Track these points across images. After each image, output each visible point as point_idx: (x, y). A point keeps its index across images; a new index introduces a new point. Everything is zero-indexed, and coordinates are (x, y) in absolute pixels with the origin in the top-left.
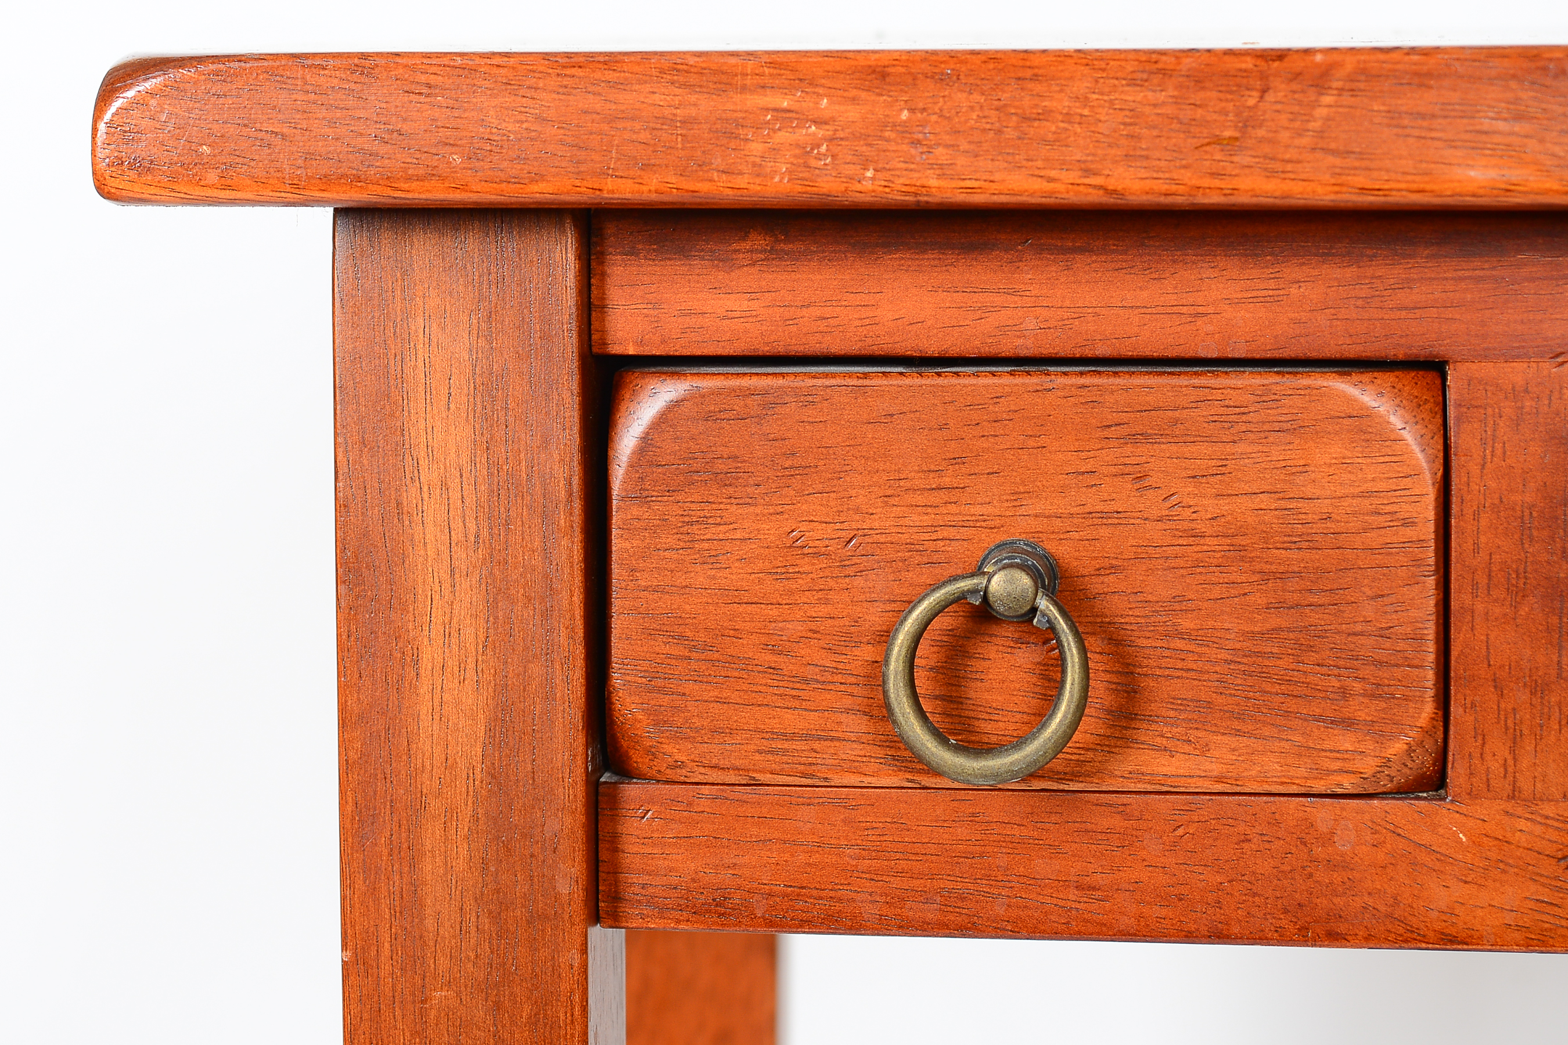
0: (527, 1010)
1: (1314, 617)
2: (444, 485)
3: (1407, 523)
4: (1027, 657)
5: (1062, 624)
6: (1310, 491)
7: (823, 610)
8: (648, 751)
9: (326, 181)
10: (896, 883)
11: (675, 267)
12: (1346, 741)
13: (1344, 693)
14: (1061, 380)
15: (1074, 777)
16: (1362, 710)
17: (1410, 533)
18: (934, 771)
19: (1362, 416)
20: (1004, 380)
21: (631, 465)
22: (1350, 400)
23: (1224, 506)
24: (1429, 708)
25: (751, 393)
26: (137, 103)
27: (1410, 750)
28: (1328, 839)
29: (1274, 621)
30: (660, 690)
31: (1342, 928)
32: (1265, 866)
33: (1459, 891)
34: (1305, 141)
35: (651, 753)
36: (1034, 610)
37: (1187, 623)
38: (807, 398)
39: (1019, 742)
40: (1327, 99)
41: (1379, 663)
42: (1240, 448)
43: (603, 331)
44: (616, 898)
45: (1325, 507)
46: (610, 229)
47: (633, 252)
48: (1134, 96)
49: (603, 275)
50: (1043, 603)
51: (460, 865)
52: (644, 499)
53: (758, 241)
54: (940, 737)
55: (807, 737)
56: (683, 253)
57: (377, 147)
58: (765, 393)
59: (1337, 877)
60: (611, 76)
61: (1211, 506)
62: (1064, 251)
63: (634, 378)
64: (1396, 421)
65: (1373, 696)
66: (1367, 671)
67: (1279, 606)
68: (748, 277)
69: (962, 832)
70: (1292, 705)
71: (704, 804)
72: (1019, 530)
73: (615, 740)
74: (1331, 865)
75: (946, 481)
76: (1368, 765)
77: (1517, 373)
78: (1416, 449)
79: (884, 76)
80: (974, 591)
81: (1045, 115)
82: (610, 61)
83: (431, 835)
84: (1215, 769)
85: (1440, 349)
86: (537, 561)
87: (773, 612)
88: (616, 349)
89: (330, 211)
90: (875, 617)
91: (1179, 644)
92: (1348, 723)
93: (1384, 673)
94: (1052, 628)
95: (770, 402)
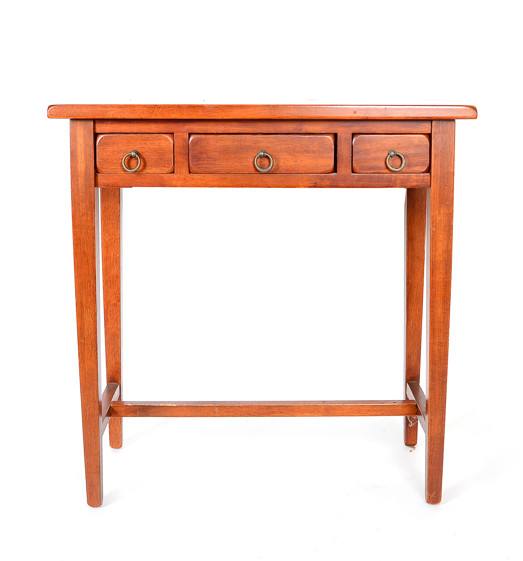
0: (89, 195)
1: (162, 157)
2: (81, 145)
3: (170, 148)
4: (136, 161)
5: (138, 157)
6: (161, 145)
7: (117, 157)
8: (100, 170)
9: (69, 116)
10: (124, 183)
11: (102, 124)
12: (165, 168)
13: (165, 164)
14: (138, 135)
15: (140, 172)
16: (166, 166)
17: (170, 149)
18: (127, 172)
19: (167, 138)
20: (133, 135)
21: (98, 143)
22: (165, 137)
23: (154, 146)
24: (173, 165)
25: (110, 136)
26: (51, 109)
27: (171, 169)
28: (164, 178)
29: (158, 157)
30: (102, 165)
31: (165, 186)
32: (158, 180)
33: (176, 182)
34: (158, 113)
35: (101, 171)
36: (136, 156)
37: (150, 158)
38: (115, 137)
39: (134, 169)
40: (160, 109)
41: (168, 161)
42: (155, 141)
43: (96, 130)
44: (97, 185)
45: (163, 146)
46: (96, 121)
47: (98, 123)
48: (143, 109)
49: (96, 125)
50: (136, 155)
51: (82, 181)
52: (100, 146)
53: (110, 122)
54: (127, 168)
55: (115, 169)
56: (103, 123)
57: (74, 113)
58: (111, 136)
59: (164, 181)
60: (96, 107)
61: (152, 147)
62: (138, 123)
63: (99, 135)
64: (169, 138)
65: (168, 164)
66: (167, 162)
67: (159, 156)
68: (109, 125)
69: (130, 178)
70: (160, 165)
71: (106, 176)
72: (135, 149)
73: (97, 170)
74: (164, 180)
75: (128, 144)
76: (167, 171)
77: (180, 134)
78: (171, 141)
79: (121, 107)
80: (130, 154)
81: (135, 110)
82: (96, 105)
83: (80, 178)
84: (153, 171)
85: (173, 132)
86: (89, 152)
87: (112, 157)
88: (97, 132)
89: (69, 119)
90: (121, 157)
91: (150, 159)
92: (165, 167)
93: (168, 162)
94: (137, 157)
95: (111, 137)
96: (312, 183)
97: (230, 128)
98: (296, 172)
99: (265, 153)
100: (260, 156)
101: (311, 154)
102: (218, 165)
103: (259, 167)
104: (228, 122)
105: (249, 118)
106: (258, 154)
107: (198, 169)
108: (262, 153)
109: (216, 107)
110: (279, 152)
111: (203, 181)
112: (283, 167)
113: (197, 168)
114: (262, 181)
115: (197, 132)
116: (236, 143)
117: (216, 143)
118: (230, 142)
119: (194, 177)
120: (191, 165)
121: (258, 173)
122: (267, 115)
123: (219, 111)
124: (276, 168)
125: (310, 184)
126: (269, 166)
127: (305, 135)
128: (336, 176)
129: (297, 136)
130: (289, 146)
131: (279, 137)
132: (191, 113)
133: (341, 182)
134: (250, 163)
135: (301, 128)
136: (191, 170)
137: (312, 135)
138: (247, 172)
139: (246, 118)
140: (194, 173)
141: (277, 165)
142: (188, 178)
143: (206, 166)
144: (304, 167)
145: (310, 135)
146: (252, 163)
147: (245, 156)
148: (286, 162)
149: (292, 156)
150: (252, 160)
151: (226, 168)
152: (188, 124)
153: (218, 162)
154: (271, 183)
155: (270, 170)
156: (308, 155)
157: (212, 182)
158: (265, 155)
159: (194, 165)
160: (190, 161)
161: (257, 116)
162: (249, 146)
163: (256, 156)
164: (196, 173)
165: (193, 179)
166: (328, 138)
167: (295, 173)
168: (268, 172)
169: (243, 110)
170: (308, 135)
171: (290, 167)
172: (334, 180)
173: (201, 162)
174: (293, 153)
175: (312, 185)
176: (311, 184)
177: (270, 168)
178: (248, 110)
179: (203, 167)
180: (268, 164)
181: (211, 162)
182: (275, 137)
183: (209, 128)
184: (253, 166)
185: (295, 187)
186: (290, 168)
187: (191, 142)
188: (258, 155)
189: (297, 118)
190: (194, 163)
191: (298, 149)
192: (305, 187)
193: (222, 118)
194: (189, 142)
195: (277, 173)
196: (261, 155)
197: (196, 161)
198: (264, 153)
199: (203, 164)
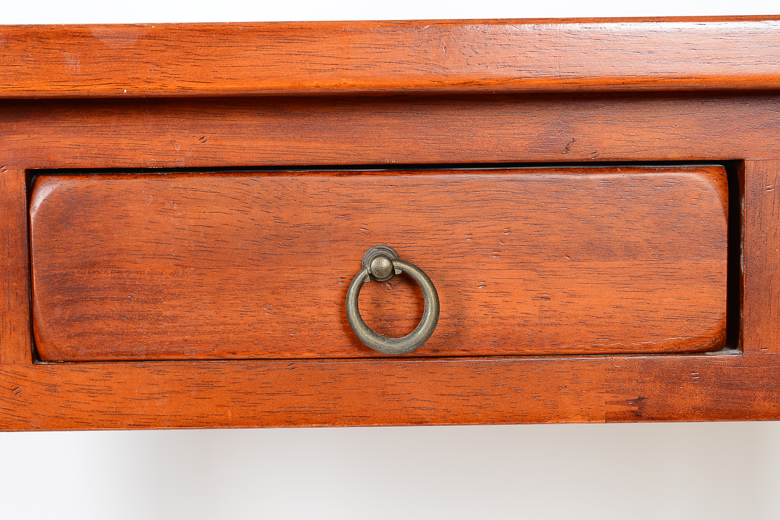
96: (621, 398)
97: (229, 143)
98: (548, 348)
99: (398, 260)
100: (371, 275)
101: (616, 264)
102: (174, 318)
103: (367, 328)
104: (215, 115)
105: (317, 90)
106: (362, 267)
107: (74, 342)
108: (385, 263)
109: (149, 37)
110: (464, 254)
111: (101, 398)
112: (483, 326)
113: (69, 337)
114: (384, 393)
115: (68, 162)
116: (256, 212)
117: (157, 217)
118: (227, 210)
119: (57, 379)
120: (41, 321)
121: (362, 354)
122: (407, 72)
123: (166, 54)
124: (452, 330)
125: (612, 403)
126: (418, 320)
127: (586, 171)
128: (737, 364)
129: (548, 176)
130: (514, 226)
131: (461, 182)
132: (25, 69)
133: (760, 394)
134: (326, 310)
135: (570, 137)
136: (42, 348)
137: (623, 170)
138: (311, 351)
139: (300, 90)
140: (57, 362)
141: (454, 317)
142: (27, 384)
143: (113, 325)
144: (584, 323)
145: (611, 171)
146: (333, 311)
147: (302, 276)
148: (498, 300)
149: (526, 274)
150: (334, 295)
151: (210, 333)
152: (24, 125)
153: (174, 307)
154: (425, 404)
155: (421, 344)
156: (602, 265)
157: (146, 403)
158: (398, 272)
159: (58, 322)
160: (37, 303)
161: (357, 78)
162: (319, 227)
163: (355, 276)
164: (65, 361)
165: (52, 388)
166: (697, 184)
167: (540, 355)
168: (415, 351)
169: (287, 48)
170: (601, 171)
171: (519, 325)
172: (729, 386)
173: (91, 309)
174: (533, 259)
175: (624, 408)
176: (618, 403)
177: (422, 332)
178: (310, 48)
179: (99, 332)
180: (412, 314)
181: (138, 307)
182: (445, 183)
183: (124, 142)
184: (338, 325)
185: (540, 420)
186: (518, 329)
187: (38, 214)
188: (365, 272)
189: (554, 86)
190: (58, 312)
191: (552, 239)
192: (591, 418)
193: (183, 88)
194: (33, 215)
195: (456, 353)
196: (377, 270)
197: (67, 303)
198: (391, 261)
199: (97, 318)
